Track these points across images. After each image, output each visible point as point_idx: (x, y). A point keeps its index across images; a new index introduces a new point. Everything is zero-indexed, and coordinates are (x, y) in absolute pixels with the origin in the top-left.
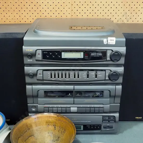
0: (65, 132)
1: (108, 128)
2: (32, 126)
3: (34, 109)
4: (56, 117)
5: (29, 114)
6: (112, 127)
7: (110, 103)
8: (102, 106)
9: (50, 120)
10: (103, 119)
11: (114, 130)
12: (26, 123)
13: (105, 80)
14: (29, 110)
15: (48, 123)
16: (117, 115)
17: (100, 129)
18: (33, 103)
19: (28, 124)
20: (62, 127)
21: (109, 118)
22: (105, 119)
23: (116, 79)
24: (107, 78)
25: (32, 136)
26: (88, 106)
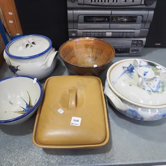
0: (102, 53)
1: (135, 51)
2: (73, 48)
3: (74, 34)
4: (94, 41)
5: (70, 39)
6: (138, 51)
7: (141, 29)
8: (133, 31)
9: (89, 43)
10: (132, 43)
11: (139, 53)
12: (69, 46)
13: (141, 5)
14: (69, 35)
15: (87, 46)
16: (144, 40)
17: (128, 52)
18: (74, 28)
19: (70, 46)
20: (100, 49)
21: (137, 42)
22: (134, 43)
23: (151, 3)
24: (143, 3)
25: (74, 57)
26: (122, 31)
